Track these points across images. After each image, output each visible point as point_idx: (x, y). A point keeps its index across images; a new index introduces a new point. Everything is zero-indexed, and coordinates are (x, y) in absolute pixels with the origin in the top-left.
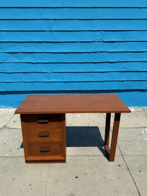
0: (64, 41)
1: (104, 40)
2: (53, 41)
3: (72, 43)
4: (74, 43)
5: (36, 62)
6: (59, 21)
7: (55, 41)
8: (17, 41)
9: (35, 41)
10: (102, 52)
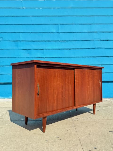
0: (68, 40)
1: (101, 39)
2: (60, 40)
3: (75, 42)
4: (76, 41)
5: (45, 56)
6: (65, 25)
7: (62, 40)
8: (31, 40)
9: (46, 40)
10: (100, 48)
